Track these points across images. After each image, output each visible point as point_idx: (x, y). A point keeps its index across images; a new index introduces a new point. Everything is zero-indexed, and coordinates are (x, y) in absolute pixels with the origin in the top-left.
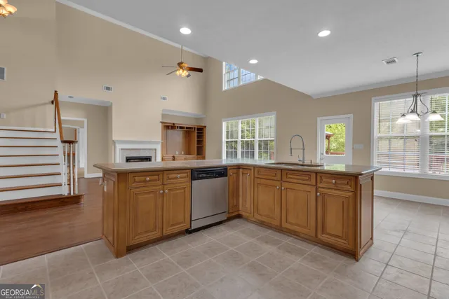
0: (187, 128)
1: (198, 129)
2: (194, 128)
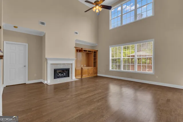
0: (89, 51)
1: (94, 52)
2: (92, 51)
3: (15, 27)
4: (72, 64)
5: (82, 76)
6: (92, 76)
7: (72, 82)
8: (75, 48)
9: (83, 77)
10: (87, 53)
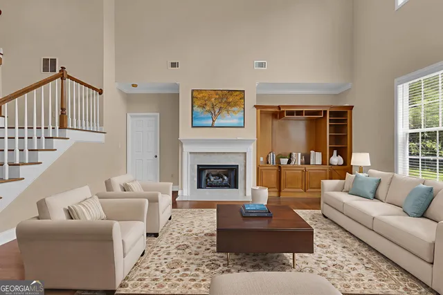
0: (309, 113)
1: (335, 114)
2: (325, 112)
3: (133, 85)
4: (245, 153)
5: (280, 191)
8: (255, 109)
9: (283, 195)
10: (311, 120)
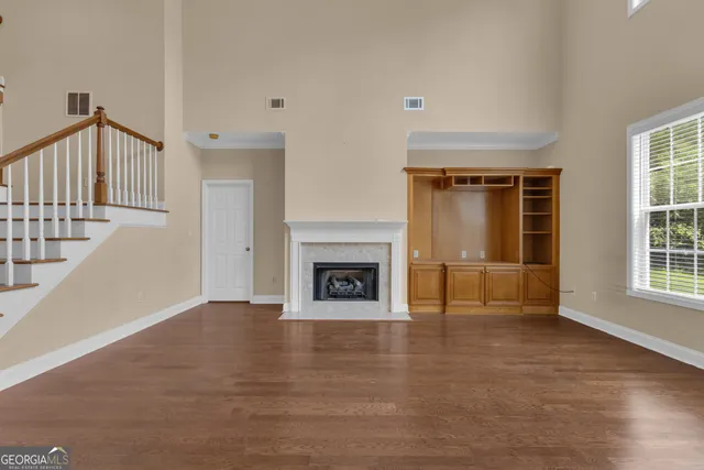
0: (491, 181)
2: (517, 178)
3: (212, 136)
4: (390, 244)
5: (444, 305)
6: (516, 312)
7: (389, 323)
8: (405, 174)
9: (450, 312)
